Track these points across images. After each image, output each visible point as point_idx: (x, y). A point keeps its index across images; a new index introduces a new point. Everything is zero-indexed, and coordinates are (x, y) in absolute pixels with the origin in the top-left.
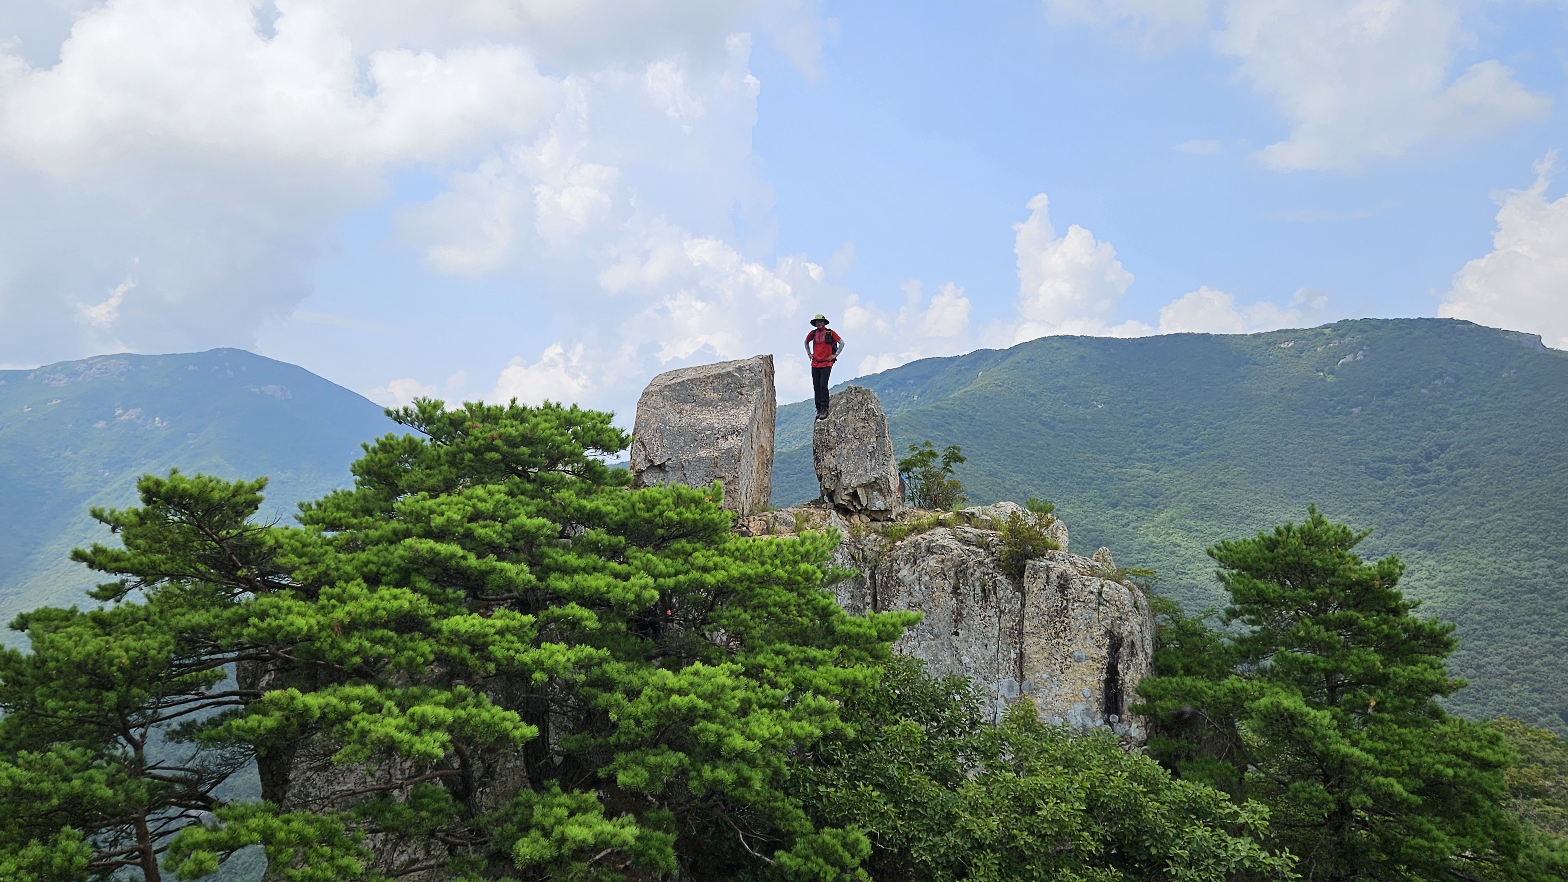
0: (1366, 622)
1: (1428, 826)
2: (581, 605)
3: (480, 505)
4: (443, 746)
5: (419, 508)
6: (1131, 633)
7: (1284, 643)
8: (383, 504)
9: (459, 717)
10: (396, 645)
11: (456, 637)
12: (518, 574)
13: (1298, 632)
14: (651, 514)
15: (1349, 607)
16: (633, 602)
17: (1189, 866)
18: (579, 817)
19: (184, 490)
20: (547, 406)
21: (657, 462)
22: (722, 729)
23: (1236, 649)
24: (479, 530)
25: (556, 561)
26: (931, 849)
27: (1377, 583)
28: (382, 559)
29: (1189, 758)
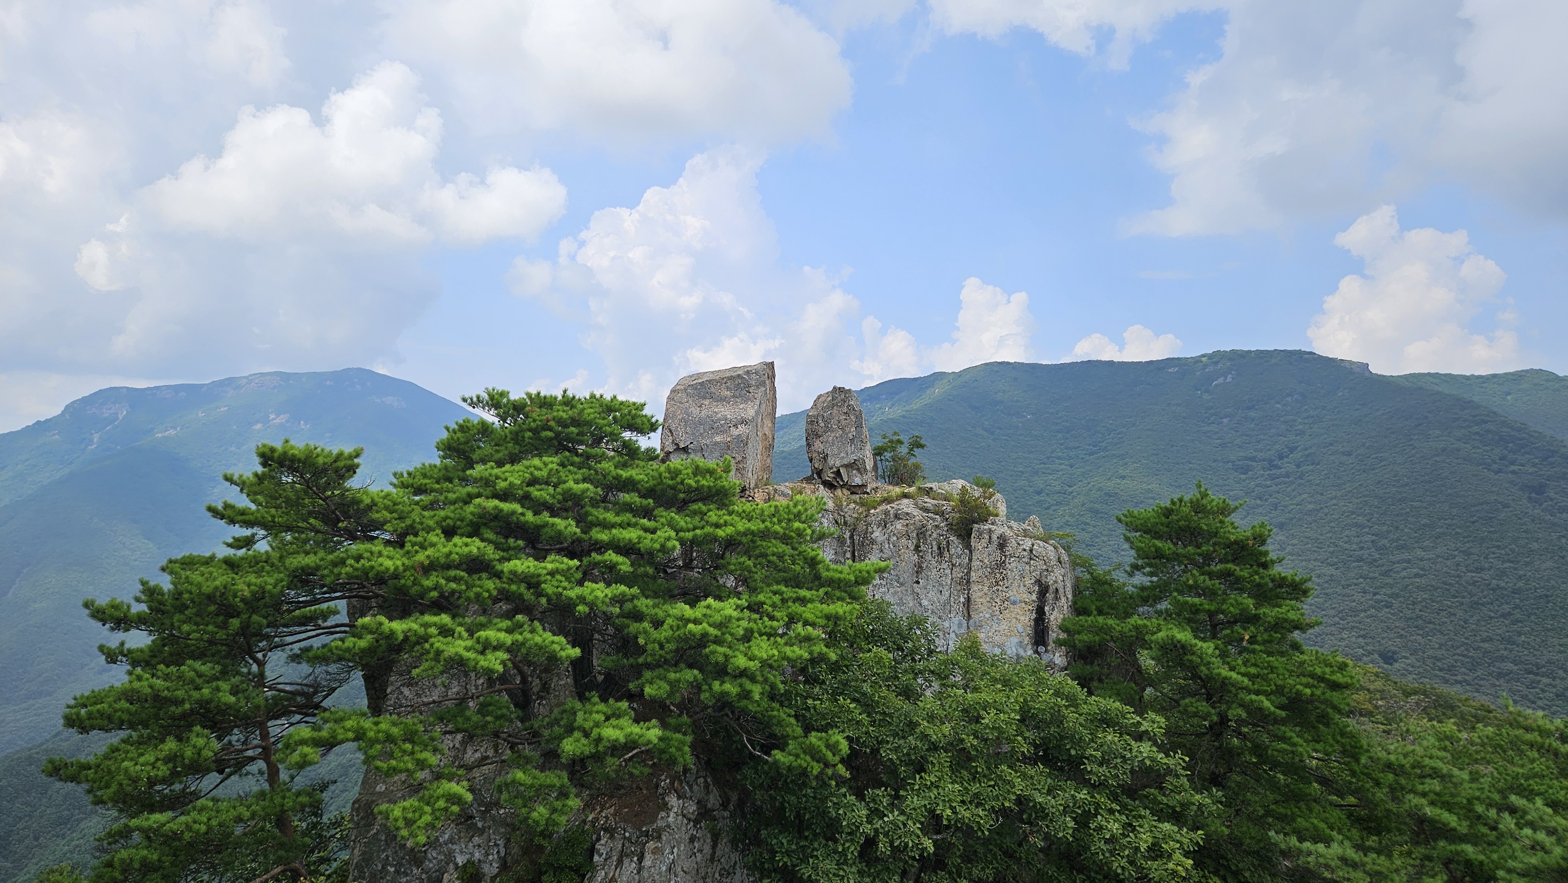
0: (1242, 573)
1: (1289, 734)
2: (617, 553)
3: (536, 473)
4: (503, 663)
5: (488, 475)
6: (1056, 582)
7: (1177, 590)
8: (460, 473)
9: (517, 641)
10: (466, 583)
11: (515, 577)
12: (566, 528)
13: (1188, 581)
14: (674, 482)
15: (1227, 562)
16: (659, 551)
17: (1101, 764)
18: (613, 721)
19: (293, 455)
20: (593, 396)
21: (682, 446)
22: (729, 652)
23: (1138, 595)
24: (535, 492)
25: (598, 518)
26: (896, 750)
27: (1251, 543)
28: (458, 516)
29: (1100, 680)
